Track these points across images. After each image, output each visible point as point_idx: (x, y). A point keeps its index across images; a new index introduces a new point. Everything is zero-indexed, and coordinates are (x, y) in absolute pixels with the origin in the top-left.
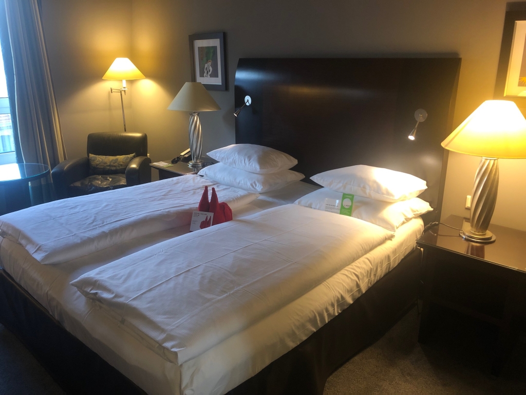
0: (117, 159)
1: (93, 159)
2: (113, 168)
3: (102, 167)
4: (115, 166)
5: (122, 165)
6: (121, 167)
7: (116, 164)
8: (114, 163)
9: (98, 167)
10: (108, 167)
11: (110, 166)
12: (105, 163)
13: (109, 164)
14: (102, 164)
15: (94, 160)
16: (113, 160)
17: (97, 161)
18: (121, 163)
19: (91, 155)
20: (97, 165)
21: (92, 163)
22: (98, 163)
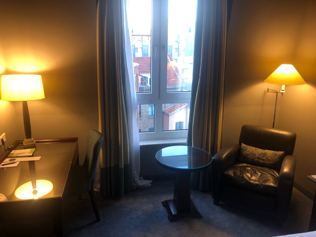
0: (266, 154)
1: (244, 148)
2: (261, 161)
3: (251, 158)
4: (263, 160)
5: (269, 160)
6: (268, 162)
7: (264, 158)
8: (263, 157)
9: (248, 156)
10: (257, 159)
11: (258, 158)
12: (255, 155)
13: (257, 156)
14: (252, 155)
15: (245, 150)
16: (261, 153)
17: (248, 152)
18: (269, 158)
19: (243, 145)
20: (247, 155)
21: (244, 153)
22: (248, 153)
